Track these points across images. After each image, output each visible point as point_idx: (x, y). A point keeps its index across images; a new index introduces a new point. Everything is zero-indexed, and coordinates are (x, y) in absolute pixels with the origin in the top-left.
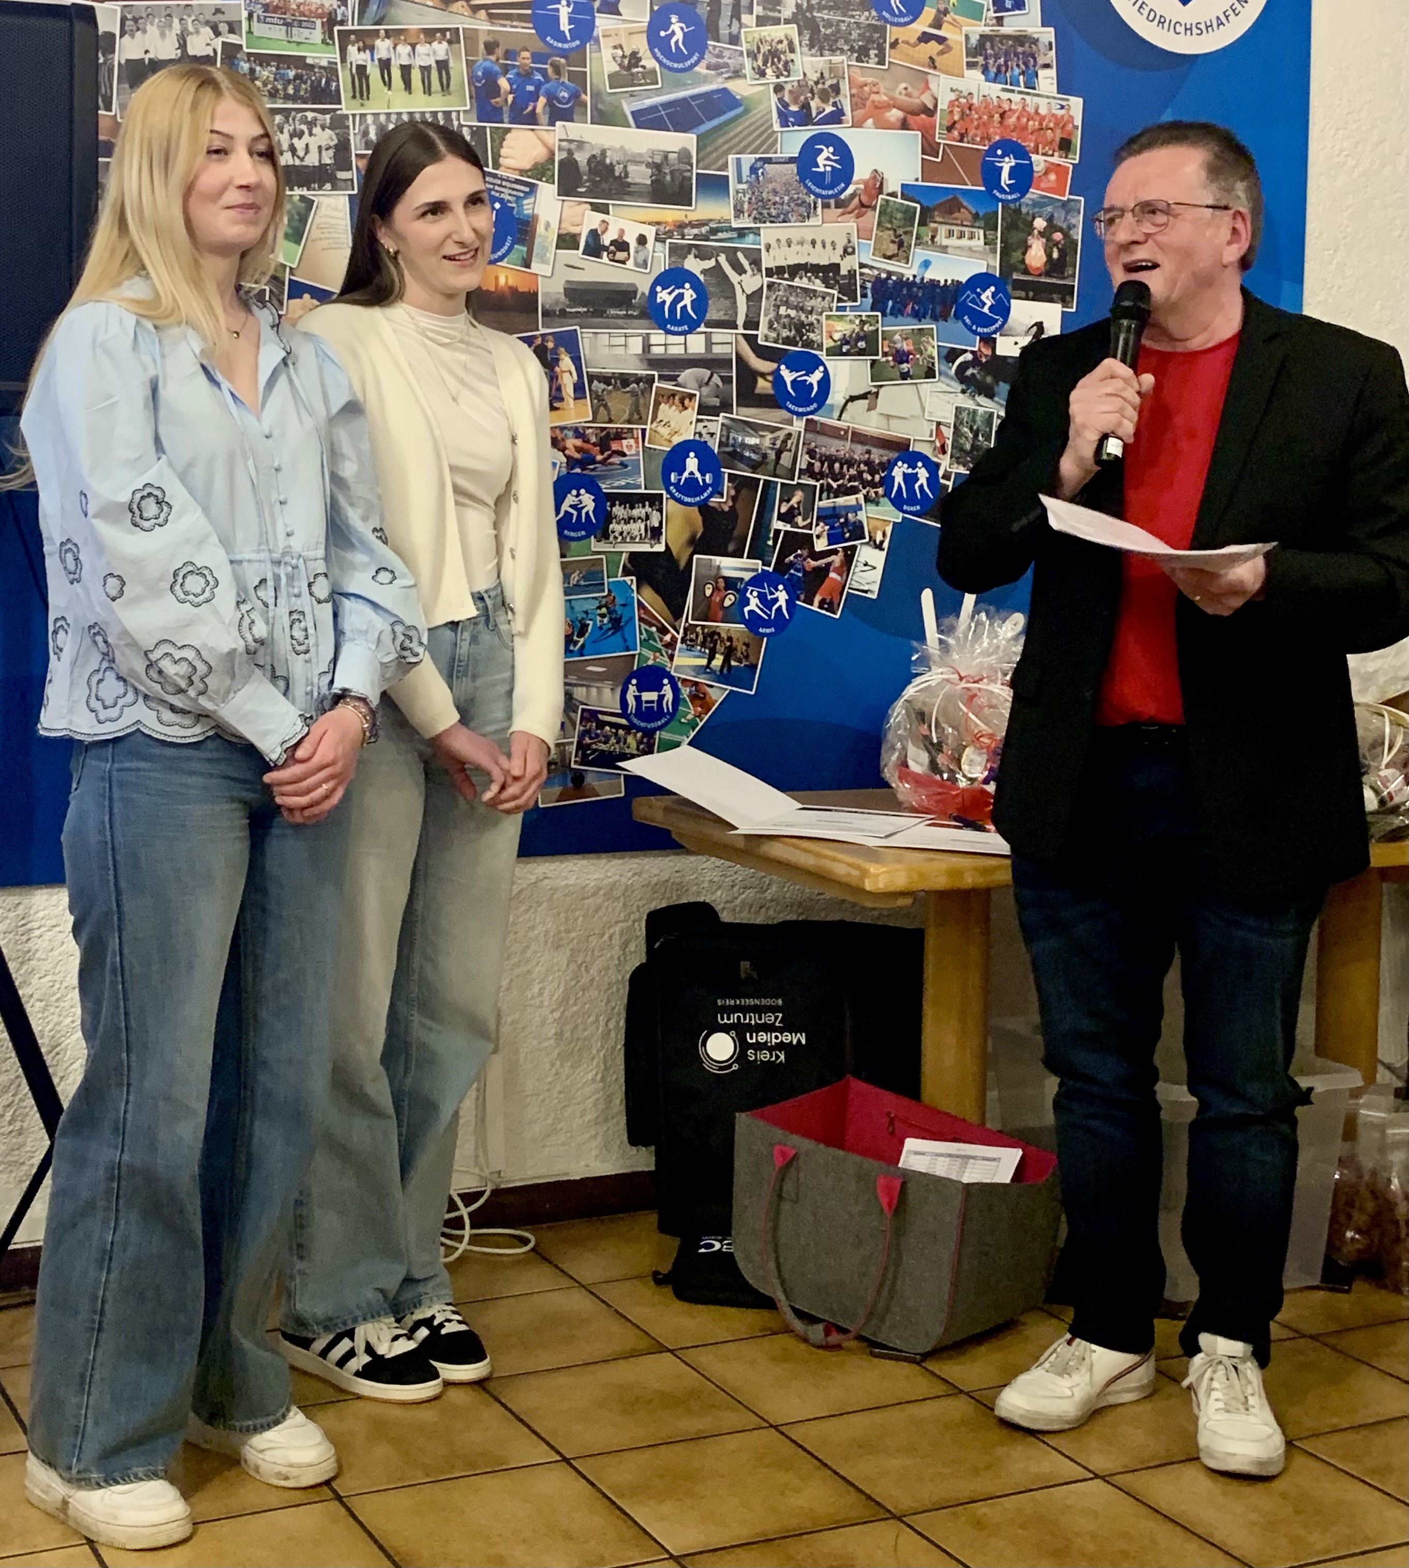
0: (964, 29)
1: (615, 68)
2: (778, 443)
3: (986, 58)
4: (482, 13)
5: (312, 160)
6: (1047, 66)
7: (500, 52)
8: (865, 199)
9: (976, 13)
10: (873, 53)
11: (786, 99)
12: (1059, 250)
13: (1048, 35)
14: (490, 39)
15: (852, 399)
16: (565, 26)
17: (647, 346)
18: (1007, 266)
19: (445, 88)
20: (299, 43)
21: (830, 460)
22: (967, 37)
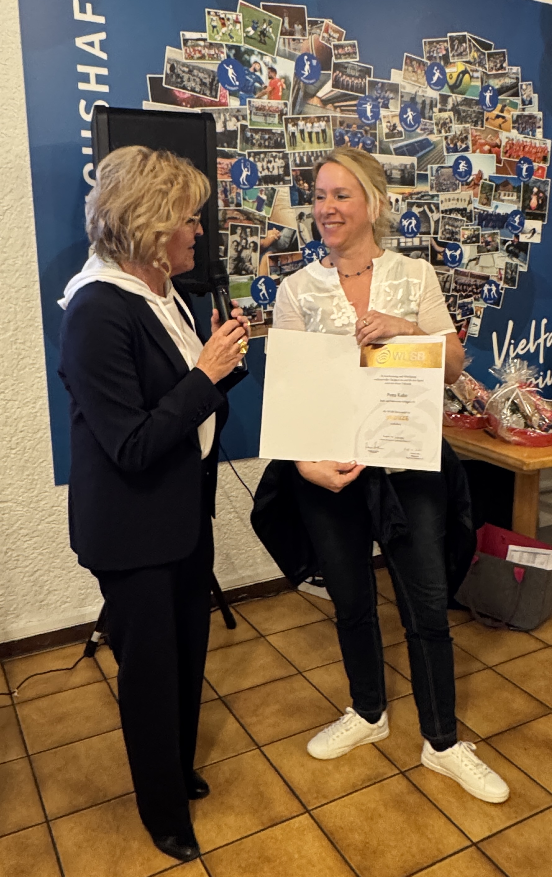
0: (512, 113)
1: (387, 131)
2: (445, 279)
3: (519, 124)
4: (338, 109)
5: (275, 172)
6: (539, 127)
7: (345, 125)
8: (476, 182)
9: (515, 106)
10: (480, 123)
11: (449, 142)
12: (542, 200)
13: (540, 115)
14: (341, 120)
15: (470, 261)
16: (369, 114)
17: (399, 243)
18: (524, 207)
19: (325, 141)
20: (269, 124)
21: (463, 285)
22: (512, 116)
